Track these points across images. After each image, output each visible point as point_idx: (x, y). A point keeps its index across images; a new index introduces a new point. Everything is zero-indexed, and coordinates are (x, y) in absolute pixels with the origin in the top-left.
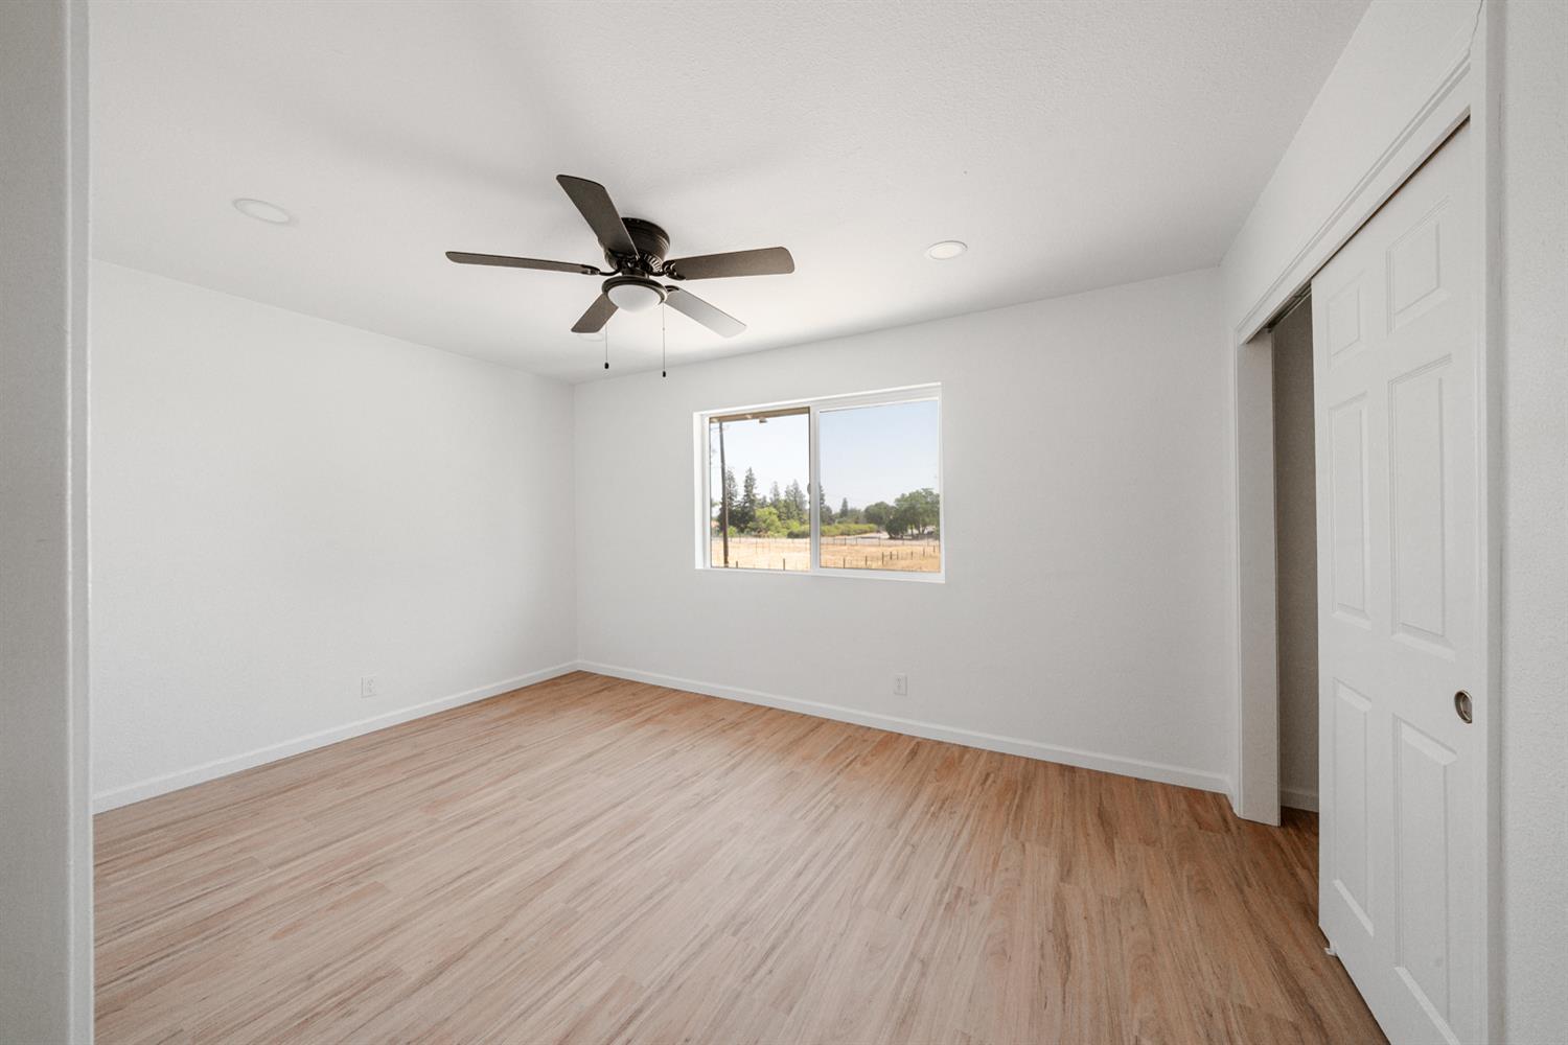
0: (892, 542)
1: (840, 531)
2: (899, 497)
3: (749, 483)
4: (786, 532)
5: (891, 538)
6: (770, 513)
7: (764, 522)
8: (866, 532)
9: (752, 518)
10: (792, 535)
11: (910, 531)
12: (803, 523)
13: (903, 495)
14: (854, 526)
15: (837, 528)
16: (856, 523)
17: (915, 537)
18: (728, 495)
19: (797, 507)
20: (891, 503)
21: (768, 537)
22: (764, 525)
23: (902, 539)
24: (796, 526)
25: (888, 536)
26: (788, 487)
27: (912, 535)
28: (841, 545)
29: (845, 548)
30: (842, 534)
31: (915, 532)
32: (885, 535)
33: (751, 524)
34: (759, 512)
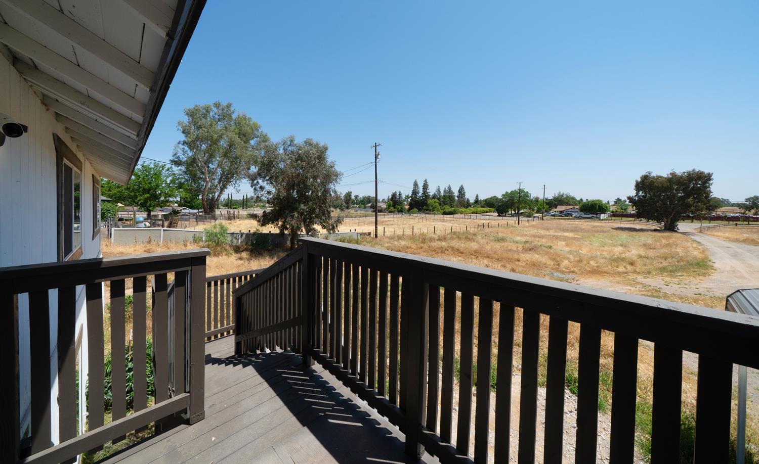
0: (501, 218)
1: (472, 211)
2: (504, 193)
3: (425, 186)
4: (442, 211)
5: (499, 216)
6: (435, 202)
7: (432, 206)
8: (487, 212)
9: (426, 205)
10: (445, 213)
11: (510, 212)
12: (452, 207)
13: (507, 192)
14: (480, 209)
15: (470, 210)
16: (483, 207)
17: (513, 215)
18: (415, 192)
19: (449, 199)
20: (500, 197)
21: (433, 214)
22: (431, 208)
23: (505, 216)
24: (448, 208)
25: (497, 214)
26: (445, 189)
27: (511, 214)
28: (468, 219)
29: (469, 220)
30: (472, 213)
31: (513, 212)
32: (496, 214)
33: (425, 207)
34: (430, 201)
